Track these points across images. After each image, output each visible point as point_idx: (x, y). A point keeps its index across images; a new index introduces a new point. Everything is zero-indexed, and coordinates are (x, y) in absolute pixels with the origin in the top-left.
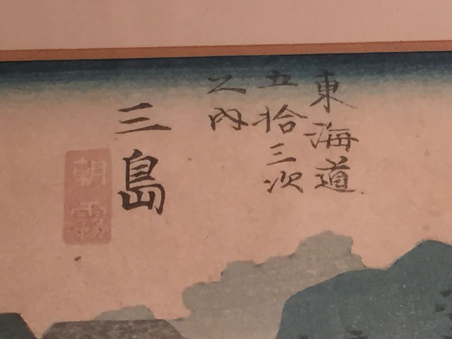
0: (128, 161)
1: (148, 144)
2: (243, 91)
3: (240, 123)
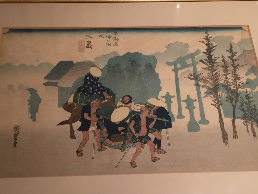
0: (87, 42)
1: (90, 40)
2: (103, 33)
3: (103, 37)
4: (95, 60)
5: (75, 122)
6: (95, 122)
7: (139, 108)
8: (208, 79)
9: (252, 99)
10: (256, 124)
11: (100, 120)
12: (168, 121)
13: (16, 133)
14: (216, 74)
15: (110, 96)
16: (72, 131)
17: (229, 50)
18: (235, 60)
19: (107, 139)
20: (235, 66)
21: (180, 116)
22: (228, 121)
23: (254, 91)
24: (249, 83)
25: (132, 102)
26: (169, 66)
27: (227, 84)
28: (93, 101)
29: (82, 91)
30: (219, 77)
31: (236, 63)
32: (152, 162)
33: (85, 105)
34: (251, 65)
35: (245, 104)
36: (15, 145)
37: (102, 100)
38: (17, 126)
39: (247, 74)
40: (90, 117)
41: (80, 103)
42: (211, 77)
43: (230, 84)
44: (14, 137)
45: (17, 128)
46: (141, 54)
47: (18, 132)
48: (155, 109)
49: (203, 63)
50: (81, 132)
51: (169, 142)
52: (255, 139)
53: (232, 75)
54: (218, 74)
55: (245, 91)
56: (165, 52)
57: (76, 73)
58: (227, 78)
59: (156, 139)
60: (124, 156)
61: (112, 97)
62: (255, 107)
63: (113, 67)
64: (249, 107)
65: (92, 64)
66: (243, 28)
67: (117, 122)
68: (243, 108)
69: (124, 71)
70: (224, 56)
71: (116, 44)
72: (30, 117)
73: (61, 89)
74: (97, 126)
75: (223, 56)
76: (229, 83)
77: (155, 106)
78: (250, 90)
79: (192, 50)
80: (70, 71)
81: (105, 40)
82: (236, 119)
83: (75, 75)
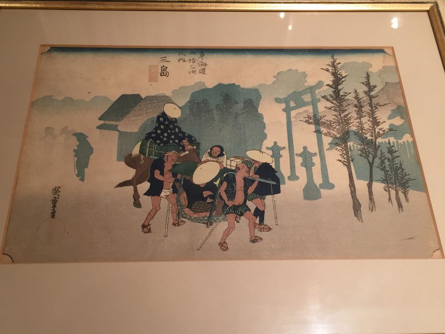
0: (162, 67)
1: (166, 64)
2: (185, 55)
3: (184, 61)
4: (172, 93)
5: (141, 183)
6: (171, 183)
7: (234, 164)
8: (334, 123)
9: (397, 154)
10: (402, 191)
11: (177, 181)
12: (275, 183)
13: (55, 197)
14: (346, 116)
15: (193, 146)
16: (136, 196)
17: (366, 82)
18: (374, 97)
19: (187, 207)
20: (373, 105)
21: (293, 177)
22: (361, 185)
23: (400, 141)
24: (393, 130)
25: (223, 155)
26: (279, 104)
27: (360, 132)
28: (167, 153)
29: (153, 138)
30: (349, 121)
31: (374, 101)
32: (251, 243)
33: (156, 158)
34: (397, 105)
35: (386, 161)
36: (53, 215)
37: (180, 152)
38: (56, 187)
39: (390, 118)
40: (163, 176)
41: (149, 155)
42: (339, 121)
43: (365, 132)
44: (52, 203)
45: (56, 190)
46: (239, 86)
47: (59, 196)
48: (257, 165)
49: (328, 100)
50: (149, 198)
51: (275, 214)
52: (401, 211)
53: (369, 119)
54: (349, 116)
55: (387, 141)
56: (273, 83)
57: (145, 112)
58: (361, 123)
59: (257, 210)
60: (210, 234)
61: (195, 147)
62: (401, 165)
63: (198, 104)
64: (393, 166)
65: (166, 100)
66: (386, 50)
67: (202, 185)
68: (383, 166)
69: (213, 110)
70: (358, 91)
71: (203, 71)
72: (76, 174)
73: (122, 135)
74: (172, 189)
75: (356, 91)
76: (364, 130)
77: (256, 162)
78: (395, 141)
79: (311, 81)
80: (136, 108)
81: (188, 66)
82: (373, 183)
83: (142, 114)
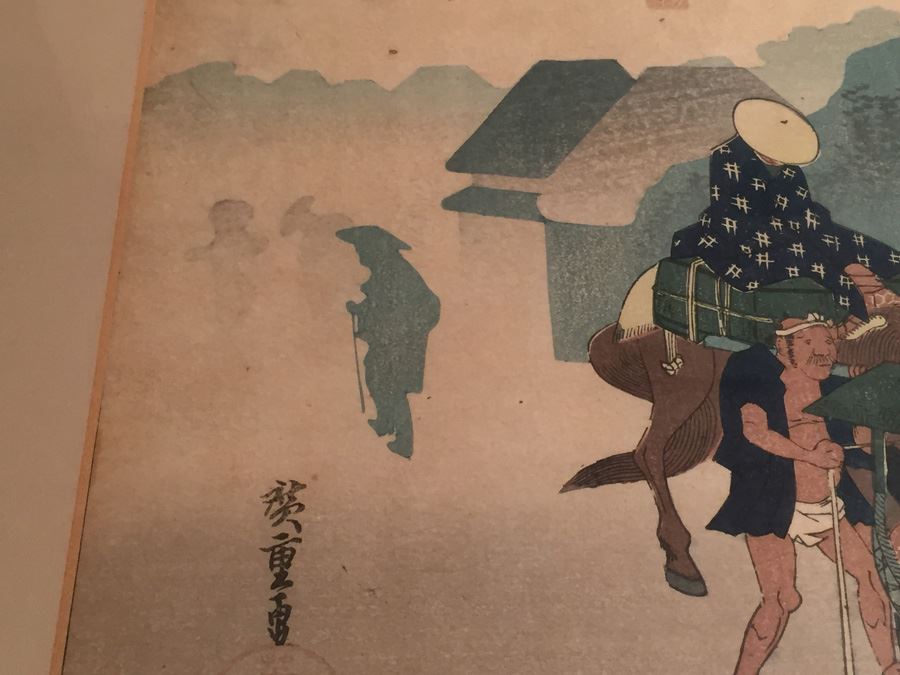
4: (762, 56)
5: (685, 469)
6: (828, 469)
11: (853, 459)
13: (283, 536)
16: (673, 536)
28: (785, 323)
29: (704, 253)
33: (738, 347)
36: (279, 627)
37: (845, 320)
38: (285, 484)
40: (785, 434)
41: (702, 333)
44: (272, 567)
45: (284, 500)
47: (298, 527)
50: (735, 545)
57: (652, 137)
63: (886, 103)
65: (744, 86)
72: (370, 422)
73: (564, 239)
74: (841, 503)
80: (607, 119)
83: (642, 146)
